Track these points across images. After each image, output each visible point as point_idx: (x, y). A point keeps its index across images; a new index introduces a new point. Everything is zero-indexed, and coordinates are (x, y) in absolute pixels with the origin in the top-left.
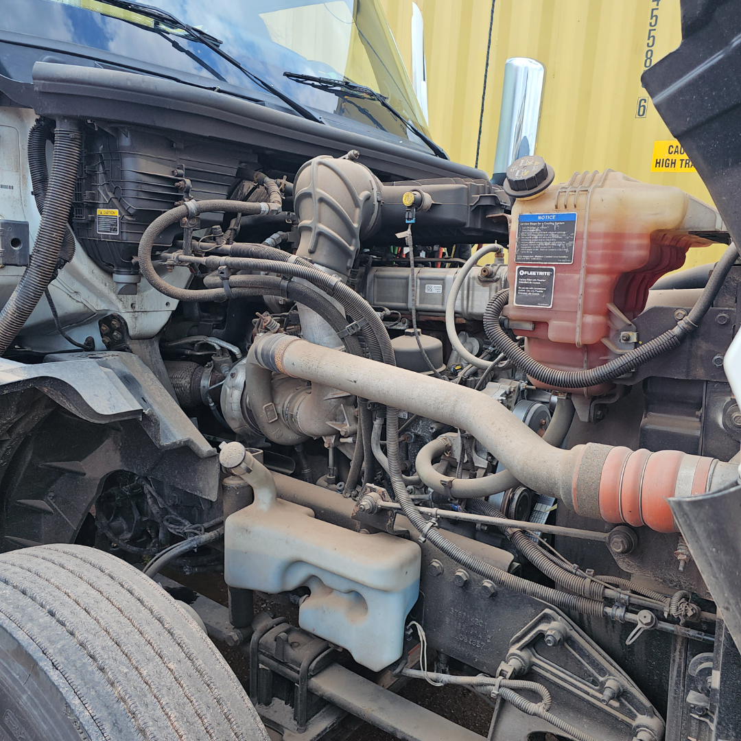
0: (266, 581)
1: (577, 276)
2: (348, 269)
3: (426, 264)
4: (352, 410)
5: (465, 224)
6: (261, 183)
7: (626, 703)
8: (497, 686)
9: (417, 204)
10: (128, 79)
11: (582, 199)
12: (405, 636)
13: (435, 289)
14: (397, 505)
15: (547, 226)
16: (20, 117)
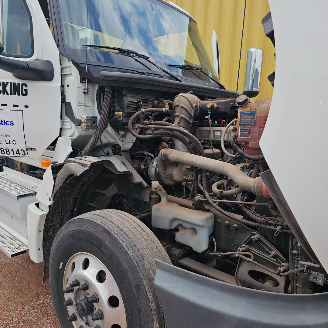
0: (165, 225)
1: (256, 129)
2: (190, 128)
3: (217, 126)
4: (192, 173)
5: (228, 113)
6: (163, 102)
7: (278, 259)
8: (237, 254)
9: (212, 107)
10: (127, 75)
11: (257, 107)
12: (209, 242)
13: (218, 134)
14: (206, 199)
15: (248, 115)
16: (93, 86)
